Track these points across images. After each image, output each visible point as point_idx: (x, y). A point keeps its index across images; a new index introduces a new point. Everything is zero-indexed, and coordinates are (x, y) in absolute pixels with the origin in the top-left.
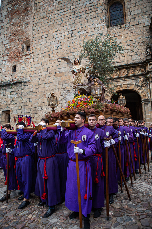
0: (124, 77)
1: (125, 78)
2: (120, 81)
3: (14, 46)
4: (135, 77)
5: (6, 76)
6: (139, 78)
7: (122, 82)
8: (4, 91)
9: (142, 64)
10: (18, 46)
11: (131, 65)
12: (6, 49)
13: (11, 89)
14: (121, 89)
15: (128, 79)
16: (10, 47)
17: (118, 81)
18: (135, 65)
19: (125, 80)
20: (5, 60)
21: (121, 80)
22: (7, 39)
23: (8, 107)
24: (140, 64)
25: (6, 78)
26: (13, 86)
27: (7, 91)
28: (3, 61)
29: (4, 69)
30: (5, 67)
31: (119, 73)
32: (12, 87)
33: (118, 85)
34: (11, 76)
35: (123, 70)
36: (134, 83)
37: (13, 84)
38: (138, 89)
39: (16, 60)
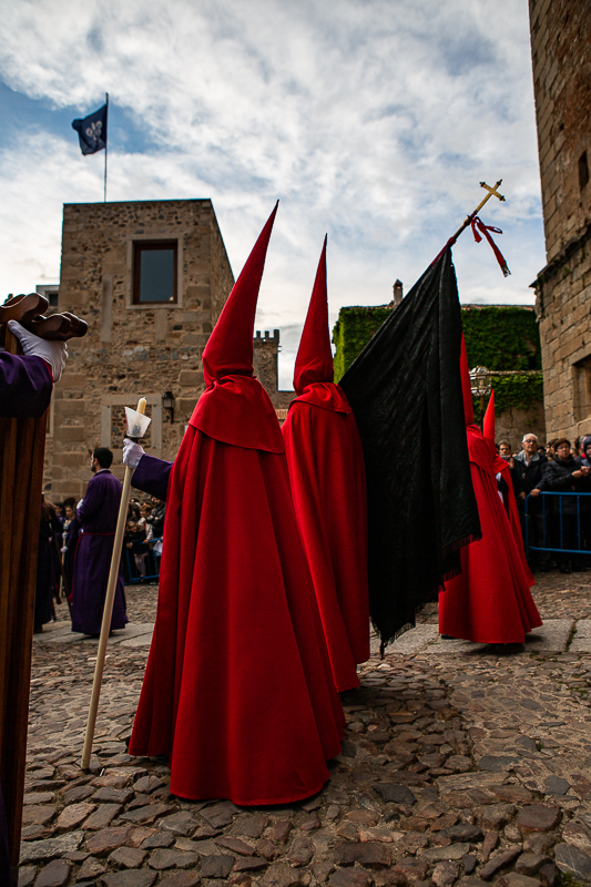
3: (571, 69)
5: (569, 217)
8: (568, 278)
10: (582, 61)
12: (556, 104)
13: (582, 262)
16: (563, 84)
20: (559, 152)
22: (552, 61)
23: (583, 343)
25: (570, 224)
26: (588, 249)
27: (575, 278)
28: (555, 159)
29: (560, 192)
30: (562, 182)
32: (584, 255)
34: (581, 205)
37: (583, 237)
39: (583, 127)
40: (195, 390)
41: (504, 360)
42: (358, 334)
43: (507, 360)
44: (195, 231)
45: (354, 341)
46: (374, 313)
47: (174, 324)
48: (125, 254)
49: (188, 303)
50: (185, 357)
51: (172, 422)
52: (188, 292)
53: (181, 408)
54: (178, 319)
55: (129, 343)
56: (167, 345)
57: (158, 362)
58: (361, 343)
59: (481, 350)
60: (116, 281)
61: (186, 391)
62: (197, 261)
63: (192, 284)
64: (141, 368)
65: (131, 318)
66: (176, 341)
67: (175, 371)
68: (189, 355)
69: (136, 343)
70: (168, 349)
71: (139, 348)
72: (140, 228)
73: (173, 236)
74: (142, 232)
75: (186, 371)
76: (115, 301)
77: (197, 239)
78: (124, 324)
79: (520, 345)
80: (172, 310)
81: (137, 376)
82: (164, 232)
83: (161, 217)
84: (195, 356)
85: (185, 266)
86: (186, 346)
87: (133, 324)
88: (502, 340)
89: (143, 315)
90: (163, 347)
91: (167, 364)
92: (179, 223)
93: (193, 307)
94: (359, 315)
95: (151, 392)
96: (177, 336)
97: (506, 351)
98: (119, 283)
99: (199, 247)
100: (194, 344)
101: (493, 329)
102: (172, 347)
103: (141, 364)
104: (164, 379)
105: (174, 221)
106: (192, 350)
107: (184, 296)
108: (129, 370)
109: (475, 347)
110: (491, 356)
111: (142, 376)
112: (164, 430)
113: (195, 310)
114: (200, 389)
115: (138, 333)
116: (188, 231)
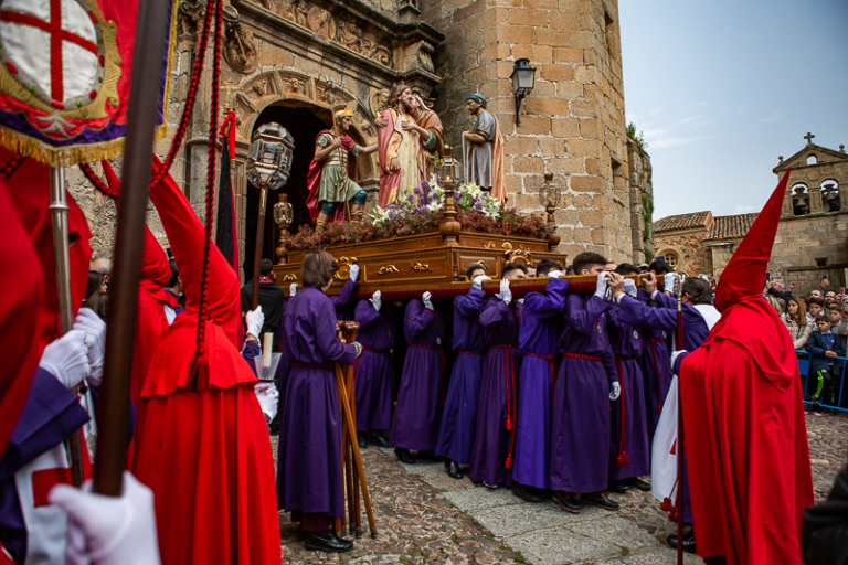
0: (329, 47)
1: (328, 56)
2: (303, 53)
4: (363, 72)
6: (374, 83)
7: (312, 67)
9: (391, 32)
11: (359, 10)
14: (300, 96)
15: (335, 66)
17: (298, 51)
18: (371, 21)
19: (326, 62)
21: (309, 55)
24: (386, 29)
31: (305, 15)
33: (293, 69)
35: (324, 14)
36: (354, 96)
38: (364, 129)
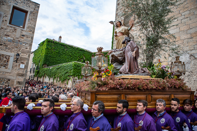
40: (25, 54)
41: (79, 59)
42: (50, 46)
43: (80, 60)
44: (34, 11)
45: (49, 47)
46: (54, 42)
47: (22, 34)
48: (10, 8)
49: (28, 30)
50: (24, 45)
51: (16, 62)
52: (28, 27)
53: (20, 59)
54: (24, 33)
55: (6, 35)
56: (19, 40)
57: (15, 44)
58: (50, 48)
59: (75, 56)
60: (5, 15)
61: (23, 54)
62: (33, 19)
63: (30, 25)
64: (9, 44)
65: (8, 28)
66: (22, 39)
67: (20, 48)
68: (25, 44)
69: (8, 36)
70: (19, 41)
71: (9, 38)
72: (17, 3)
73: (27, 10)
74: (17, 4)
75: (24, 49)
76: (3, 21)
77: (34, 13)
78: (5, 29)
79: (83, 57)
80: (23, 30)
81: (7, 46)
82: (24, 7)
83: (24, 3)
84: (27, 45)
85: (29, 19)
86: (25, 42)
87: (8, 30)
88: (79, 55)
89: (13, 28)
90: (18, 40)
91: (18, 45)
92: (30, 7)
93: (29, 31)
94: (51, 42)
95: (11, 52)
96: (22, 38)
97: (80, 58)
98: (6, 16)
99: (34, 16)
100: (28, 42)
101: (78, 52)
102: (21, 41)
103: (9, 43)
104: (16, 49)
105: (28, 5)
106: (27, 43)
107: (27, 28)
108: (4, 43)
109: (74, 55)
110: (77, 58)
111: (8, 46)
112: (13, 64)
113: (29, 32)
114: (27, 55)
115: (10, 33)
116: (32, 10)
